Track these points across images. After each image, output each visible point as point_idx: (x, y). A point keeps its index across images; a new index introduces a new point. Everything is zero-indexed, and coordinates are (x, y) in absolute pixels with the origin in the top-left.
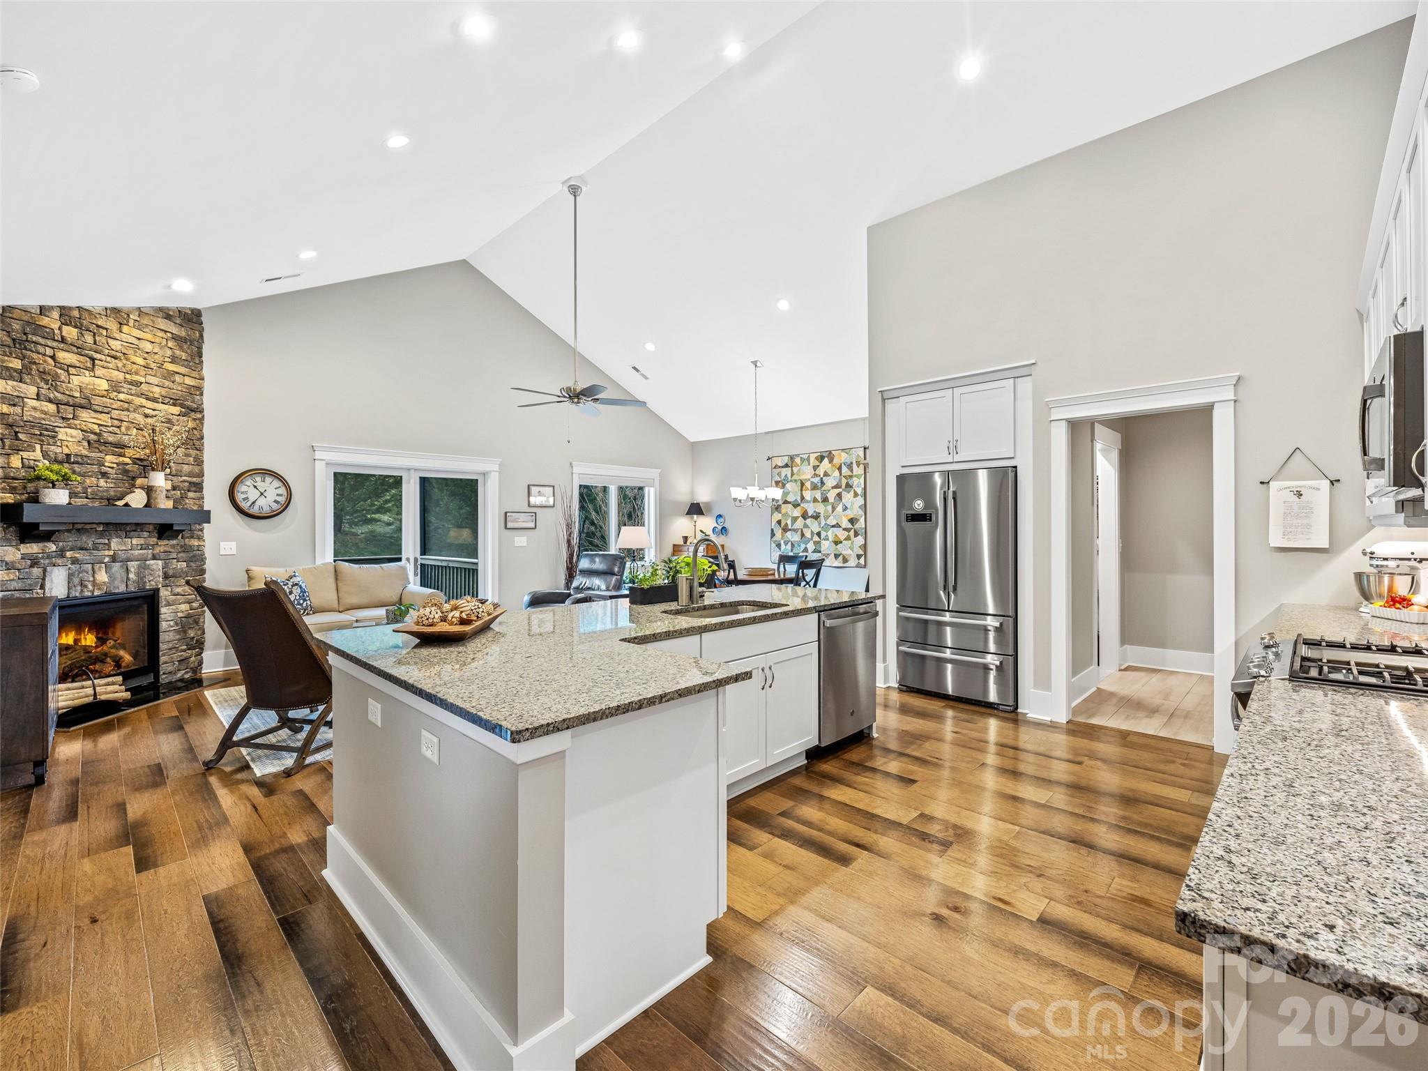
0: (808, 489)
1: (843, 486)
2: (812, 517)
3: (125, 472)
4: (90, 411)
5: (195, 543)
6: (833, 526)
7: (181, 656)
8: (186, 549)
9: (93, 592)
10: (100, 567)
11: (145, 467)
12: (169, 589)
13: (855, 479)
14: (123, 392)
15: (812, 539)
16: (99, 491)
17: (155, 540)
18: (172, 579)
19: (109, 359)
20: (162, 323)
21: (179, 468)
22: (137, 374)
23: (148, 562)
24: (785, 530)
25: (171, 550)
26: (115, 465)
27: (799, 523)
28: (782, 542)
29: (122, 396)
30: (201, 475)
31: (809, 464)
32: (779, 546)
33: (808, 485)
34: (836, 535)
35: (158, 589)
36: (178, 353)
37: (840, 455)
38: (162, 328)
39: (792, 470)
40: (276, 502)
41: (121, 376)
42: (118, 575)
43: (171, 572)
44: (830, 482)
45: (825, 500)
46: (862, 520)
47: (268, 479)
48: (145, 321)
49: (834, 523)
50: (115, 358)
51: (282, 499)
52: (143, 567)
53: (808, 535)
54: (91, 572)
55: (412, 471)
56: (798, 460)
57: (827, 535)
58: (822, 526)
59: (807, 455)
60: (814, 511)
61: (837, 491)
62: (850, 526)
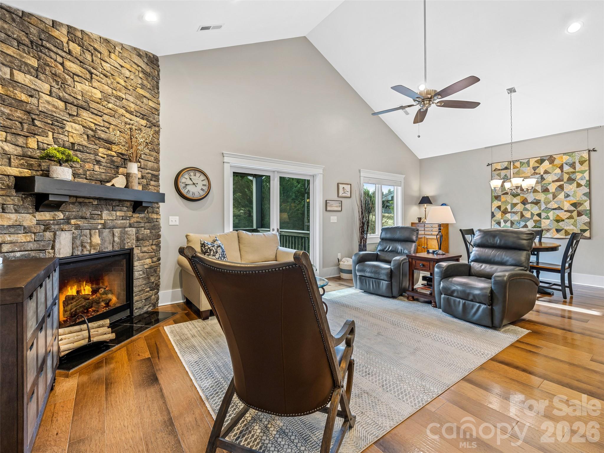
1: (565, 180)
2: (532, 203)
3: (112, 162)
4: (89, 112)
5: (155, 216)
6: (554, 209)
7: (146, 296)
8: (149, 220)
9: (90, 251)
10: (95, 232)
11: (125, 159)
12: (139, 248)
13: (577, 174)
14: (111, 103)
15: (532, 218)
16: (94, 174)
17: (131, 213)
18: (141, 242)
19: (102, 76)
20: (137, 59)
21: (146, 164)
22: (120, 91)
23: (126, 229)
24: (505, 212)
25: (141, 221)
26: (105, 156)
27: (519, 208)
28: (502, 221)
29: (110, 105)
30: (158, 170)
31: (529, 166)
32: (499, 223)
34: (558, 216)
35: (133, 248)
36: (145, 82)
37: (562, 158)
38: (136, 62)
40: (202, 189)
41: (110, 91)
42: (107, 239)
43: (140, 237)
44: (549, 178)
45: (546, 190)
46: (587, 204)
47: (198, 174)
48: (125, 54)
49: (556, 206)
50: (106, 76)
51: (205, 188)
52: (123, 234)
53: (528, 215)
54: (88, 236)
55: (276, 173)
56: (517, 164)
57: (548, 216)
58: (542, 209)
59: (527, 160)
60: (535, 199)
61: (559, 184)
62: (572, 208)
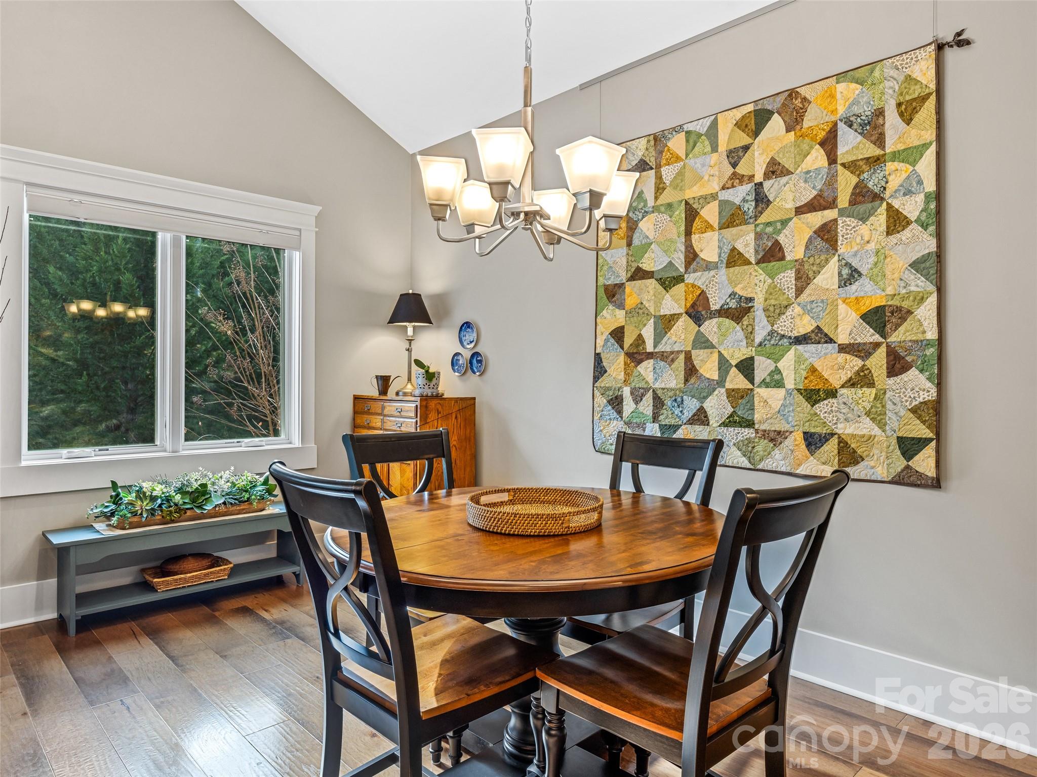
0: (708, 227)
1: (843, 200)
2: (724, 312)
13: (890, 166)
15: (721, 382)
24: (636, 356)
27: (681, 335)
28: (626, 391)
31: (715, 149)
32: (616, 402)
33: (710, 213)
34: (813, 370)
37: (832, 96)
39: (659, 177)
45: (771, 254)
46: (926, 312)
49: (805, 326)
53: (709, 368)
56: (677, 144)
57: (777, 371)
58: (758, 340)
59: (708, 122)
60: (733, 295)
61: (817, 219)
62: (869, 335)
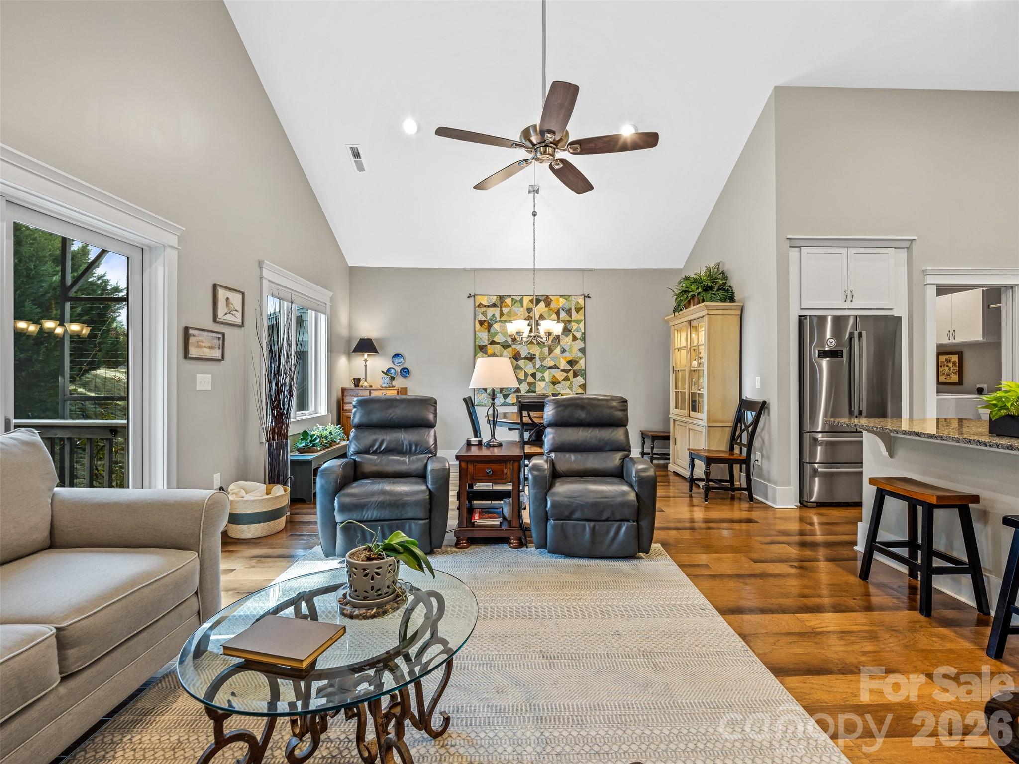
2: (526, 358)
6: (550, 368)
13: (573, 324)
15: (525, 380)
31: (522, 306)
34: (554, 376)
37: (558, 301)
39: (501, 311)
46: (582, 362)
49: (551, 364)
56: (508, 301)
57: (543, 376)
58: (537, 367)
59: (520, 297)
60: (529, 353)
62: (569, 367)
